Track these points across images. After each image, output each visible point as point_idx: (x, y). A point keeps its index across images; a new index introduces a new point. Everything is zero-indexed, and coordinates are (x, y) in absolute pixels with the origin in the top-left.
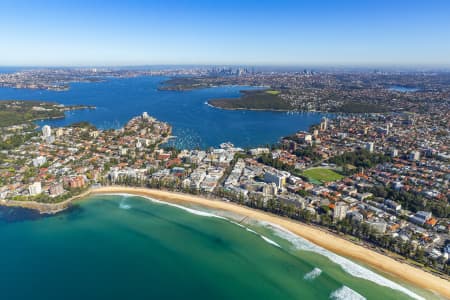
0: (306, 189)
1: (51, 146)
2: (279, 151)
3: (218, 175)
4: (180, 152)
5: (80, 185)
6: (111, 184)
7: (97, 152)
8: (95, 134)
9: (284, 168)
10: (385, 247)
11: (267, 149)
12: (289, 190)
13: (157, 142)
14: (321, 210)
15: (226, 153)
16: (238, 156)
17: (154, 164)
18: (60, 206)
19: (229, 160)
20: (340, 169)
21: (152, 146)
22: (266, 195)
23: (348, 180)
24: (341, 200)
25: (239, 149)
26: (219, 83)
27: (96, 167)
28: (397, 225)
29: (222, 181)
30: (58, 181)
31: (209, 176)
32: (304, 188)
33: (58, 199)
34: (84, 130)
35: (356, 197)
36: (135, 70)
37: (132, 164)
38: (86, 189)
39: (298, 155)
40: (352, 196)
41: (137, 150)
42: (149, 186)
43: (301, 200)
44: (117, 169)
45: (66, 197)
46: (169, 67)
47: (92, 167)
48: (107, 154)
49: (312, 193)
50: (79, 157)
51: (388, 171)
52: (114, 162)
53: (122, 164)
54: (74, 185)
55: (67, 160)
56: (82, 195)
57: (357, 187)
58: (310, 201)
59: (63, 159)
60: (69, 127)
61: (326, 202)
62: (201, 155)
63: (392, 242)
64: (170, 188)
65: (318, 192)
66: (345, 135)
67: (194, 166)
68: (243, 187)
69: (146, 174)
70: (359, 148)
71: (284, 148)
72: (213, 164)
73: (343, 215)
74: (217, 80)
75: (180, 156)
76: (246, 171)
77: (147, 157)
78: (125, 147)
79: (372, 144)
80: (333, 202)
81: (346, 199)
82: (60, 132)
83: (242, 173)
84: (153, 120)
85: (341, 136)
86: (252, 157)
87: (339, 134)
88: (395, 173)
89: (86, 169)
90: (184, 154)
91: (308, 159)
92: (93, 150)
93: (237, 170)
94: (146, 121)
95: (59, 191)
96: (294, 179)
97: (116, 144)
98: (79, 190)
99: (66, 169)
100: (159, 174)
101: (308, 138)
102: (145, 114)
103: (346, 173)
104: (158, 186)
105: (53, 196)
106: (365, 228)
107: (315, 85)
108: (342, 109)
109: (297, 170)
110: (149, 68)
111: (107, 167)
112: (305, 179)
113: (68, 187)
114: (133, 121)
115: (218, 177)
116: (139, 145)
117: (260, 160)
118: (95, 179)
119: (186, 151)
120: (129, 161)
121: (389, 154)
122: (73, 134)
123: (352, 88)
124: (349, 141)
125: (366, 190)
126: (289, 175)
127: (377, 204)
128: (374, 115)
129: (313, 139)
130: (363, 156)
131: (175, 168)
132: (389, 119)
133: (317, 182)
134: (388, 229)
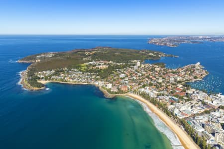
8: (158, 69)
19: (220, 105)
27: (139, 84)
34: (157, 66)
37: (158, 88)
41: (169, 82)
45: (116, 93)
48: (152, 80)
52: (151, 85)
53: (154, 87)
55: (132, 78)
60: (152, 64)
68: (203, 126)
69: (158, 95)
75: (188, 91)
77: (170, 87)
78: (163, 78)
82: (143, 66)
84: (200, 68)
93: (217, 114)
94: (194, 67)
97: (161, 76)
98: (123, 92)
99: (126, 82)
102: (199, 63)
111: (144, 86)
115: (195, 112)
116: (172, 79)
120: (158, 86)
122: (149, 67)
131: (173, 97)
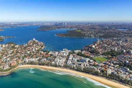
0: (96, 64)
1: (2, 51)
2: (84, 51)
3: (64, 60)
4: (49, 52)
5: (14, 65)
6: (25, 64)
7: (19, 53)
8: (17, 46)
9: (87, 57)
10: (126, 83)
11: (80, 51)
12: (90, 64)
13: (40, 49)
14: (102, 71)
15: (65, 52)
16: (70, 53)
17: (40, 57)
18: (8, 73)
19: (67, 55)
20: (106, 57)
21: (38, 50)
22: (82, 66)
23: (109, 61)
24: (108, 67)
25: (70, 51)
26: (59, 28)
27: (19, 58)
28: (129, 76)
29: (66, 62)
30: (6, 63)
31: (61, 60)
32: (95, 64)
33: (7, 70)
34: (12, 45)
35: (113, 66)
36: (27, 23)
37: (32, 57)
38: (17, 66)
39: (91, 52)
40: (112, 66)
41: (33, 52)
42: (40, 65)
43: (95, 68)
44: (27, 59)
45: (9, 69)
46: (39, 22)
47: (18, 58)
48: (23, 54)
49: (98, 66)
50: (12, 55)
51: (123, 57)
52: (25, 56)
53: (28, 57)
54: (12, 65)
55: (8, 56)
56: (15, 68)
57: (113, 63)
58: (98, 68)
59: (7, 55)
60: (7, 44)
61: (103, 68)
62: (57, 53)
63: (128, 81)
64: (47, 65)
65: (100, 65)
66: (106, 45)
67: (55, 57)
68: (74, 64)
69: (38, 60)
70: (112, 50)
71: (86, 50)
72: (61, 56)
73: (110, 73)
74: (58, 27)
75: (49, 53)
76: (74, 58)
77: (37, 54)
78: (29, 51)
79: (116, 48)
80: (106, 68)
81: (110, 67)
82: (4, 46)
83: (73, 59)
84: (37, 41)
85: (105, 46)
86: (75, 53)
87: (104, 45)
88: (125, 58)
89: (16, 59)
90: (51, 53)
91: (95, 54)
92: (17, 52)
93: (70, 58)
94: (34, 41)
95: (7, 67)
96: (91, 61)
97: (25, 50)
98: (14, 67)
99: (8, 59)
100: (42, 60)
101: (94, 46)
102: (34, 39)
103: (108, 58)
104: (43, 64)
105: (5, 69)
106: (118, 77)
107: (93, 28)
108: (103, 37)
109: (91, 58)
110: (33, 23)
111: (23, 58)
112: (95, 61)
113: (10, 65)
114: (30, 41)
115: (64, 61)
116: (34, 50)
117: (78, 55)
118: (20, 63)
119: (51, 52)
120: (30, 56)
121: (122, 52)
122: (8, 46)
123: (106, 29)
124: (108, 47)
125: (116, 64)
126: (89, 59)
127: (121, 69)
128: (114, 38)
129: (95, 47)
130: (113, 52)
131: (48, 58)
132: (120, 39)
133: (99, 62)
134: (126, 77)
